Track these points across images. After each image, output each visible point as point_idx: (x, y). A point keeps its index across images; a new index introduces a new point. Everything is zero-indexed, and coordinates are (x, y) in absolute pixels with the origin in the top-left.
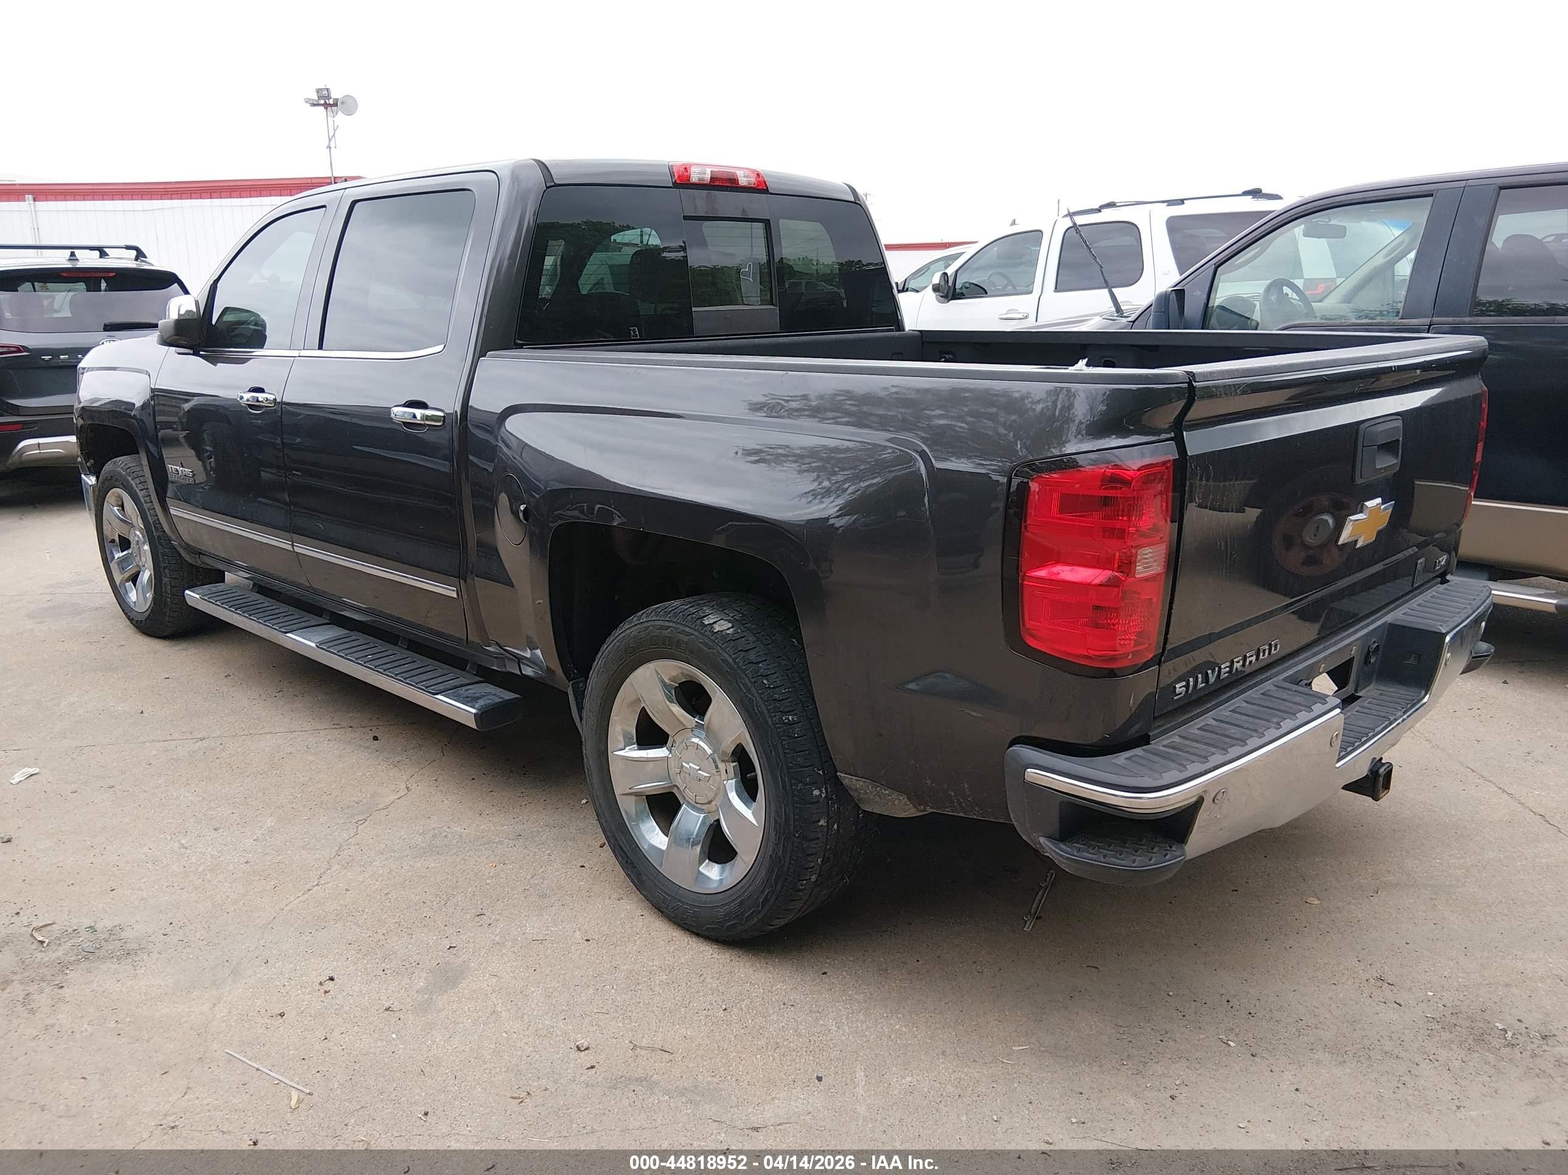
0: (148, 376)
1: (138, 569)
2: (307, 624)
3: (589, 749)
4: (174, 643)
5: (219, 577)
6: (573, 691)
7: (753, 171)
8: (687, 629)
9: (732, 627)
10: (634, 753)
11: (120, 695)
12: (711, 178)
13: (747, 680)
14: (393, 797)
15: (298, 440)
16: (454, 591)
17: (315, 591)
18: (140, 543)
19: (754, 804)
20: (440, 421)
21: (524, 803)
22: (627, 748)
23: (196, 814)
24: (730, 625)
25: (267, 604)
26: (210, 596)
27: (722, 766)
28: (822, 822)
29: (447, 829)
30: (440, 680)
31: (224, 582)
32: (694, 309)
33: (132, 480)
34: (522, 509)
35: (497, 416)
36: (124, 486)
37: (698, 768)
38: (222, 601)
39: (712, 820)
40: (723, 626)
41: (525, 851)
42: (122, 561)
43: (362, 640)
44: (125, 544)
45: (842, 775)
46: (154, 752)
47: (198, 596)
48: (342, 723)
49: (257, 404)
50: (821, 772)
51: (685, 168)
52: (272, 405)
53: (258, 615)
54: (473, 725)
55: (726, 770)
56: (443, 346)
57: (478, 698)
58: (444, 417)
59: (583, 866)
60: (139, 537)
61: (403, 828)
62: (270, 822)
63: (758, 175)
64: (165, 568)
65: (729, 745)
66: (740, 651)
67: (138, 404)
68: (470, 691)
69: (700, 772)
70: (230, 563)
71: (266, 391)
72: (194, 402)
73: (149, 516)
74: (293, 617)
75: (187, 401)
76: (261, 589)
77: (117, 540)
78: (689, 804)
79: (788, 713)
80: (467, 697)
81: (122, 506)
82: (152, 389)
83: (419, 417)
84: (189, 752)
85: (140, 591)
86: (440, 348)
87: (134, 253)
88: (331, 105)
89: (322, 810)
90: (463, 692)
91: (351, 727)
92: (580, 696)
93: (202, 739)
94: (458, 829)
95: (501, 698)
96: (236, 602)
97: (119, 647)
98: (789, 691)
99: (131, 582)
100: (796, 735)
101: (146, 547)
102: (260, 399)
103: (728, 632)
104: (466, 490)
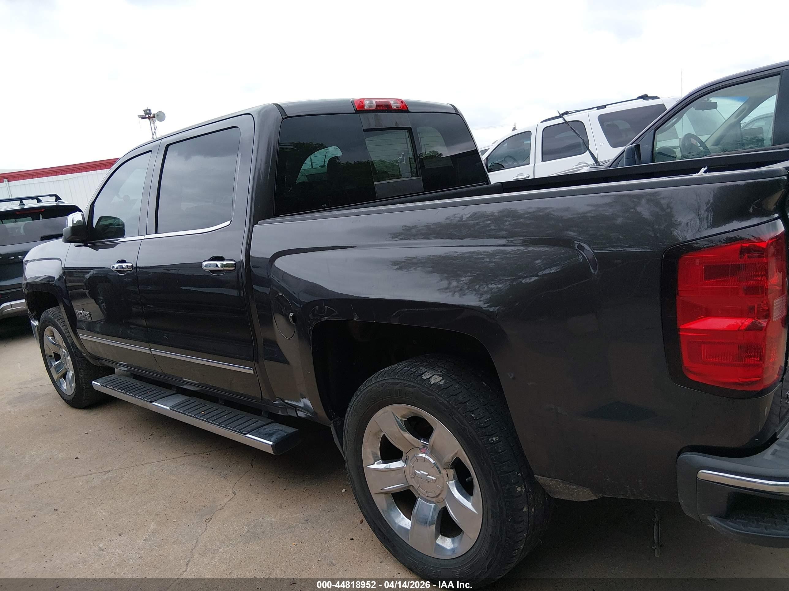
0: (60, 262)
1: (66, 371)
2: (163, 395)
3: (350, 464)
4: (90, 410)
5: (111, 371)
6: (334, 427)
7: (399, 100)
8: (412, 384)
9: (443, 379)
10: (379, 466)
11: (60, 447)
12: (376, 106)
13: (459, 415)
14: (226, 500)
15: (150, 288)
16: (251, 369)
17: (166, 375)
18: (66, 356)
19: (472, 497)
20: (233, 267)
21: (306, 496)
22: (376, 463)
23: (108, 525)
24: (441, 378)
25: (139, 385)
26: (106, 384)
27: (444, 472)
28: (525, 509)
29: (262, 520)
30: (247, 424)
31: (114, 373)
32: (375, 183)
33: (58, 321)
34: (292, 316)
35: (269, 260)
36: (53, 325)
37: (427, 474)
38: (114, 386)
39: (440, 507)
40: (436, 379)
41: (314, 531)
42: (57, 367)
43: (197, 402)
44: (57, 357)
45: (538, 477)
46: (81, 484)
47: (99, 384)
48: (190, 452)
49: (122, 270)
50: (520, 474)
51: (361, 101)
52: (131, 269)
53: (135, 393)
54: (271, 452)
55: (447, 474)
56: (230, 221)
57: (272, 434)
58: (235, 264)
59: (352, 539)
60: (65, 352)
61: (234, 522)
62: (152, 526)
63: (402, 102)
64: (80, 369)
65: (449, 457)
66: (452, 395)
67: (57, 277)
68: (266, 430)
69: (428, 476)
70: (117, 363)
71: (126, 261)
72: (92, 272)
73: (68, 340)
74: (155, 392)
75: (88, 273)
76: (136, 377)
77: (53, 355)
78: (422, 498)
79: (491, 435)
80: (266, 434)
81: (53, 336)
82: (63, 268)
83: (219, 266)
84: (101, 481)
85: (68, 382)
86: (228, 222)
87: (54, 198)
88: (152, 117)
89: (183, 514)
90: (262, 431)
91: (195, 454)
92: (340, 430)
93: (108, 472)
94: (269, 519)
95: (286, 432)
96: (122, 386)
97: (59, 417)
98: (489, 420)
99: (63, 378)
100: (500, 451)
101: (69, 358)
102: (124, 267)
103: (441, 383)
104: (253, 306)
